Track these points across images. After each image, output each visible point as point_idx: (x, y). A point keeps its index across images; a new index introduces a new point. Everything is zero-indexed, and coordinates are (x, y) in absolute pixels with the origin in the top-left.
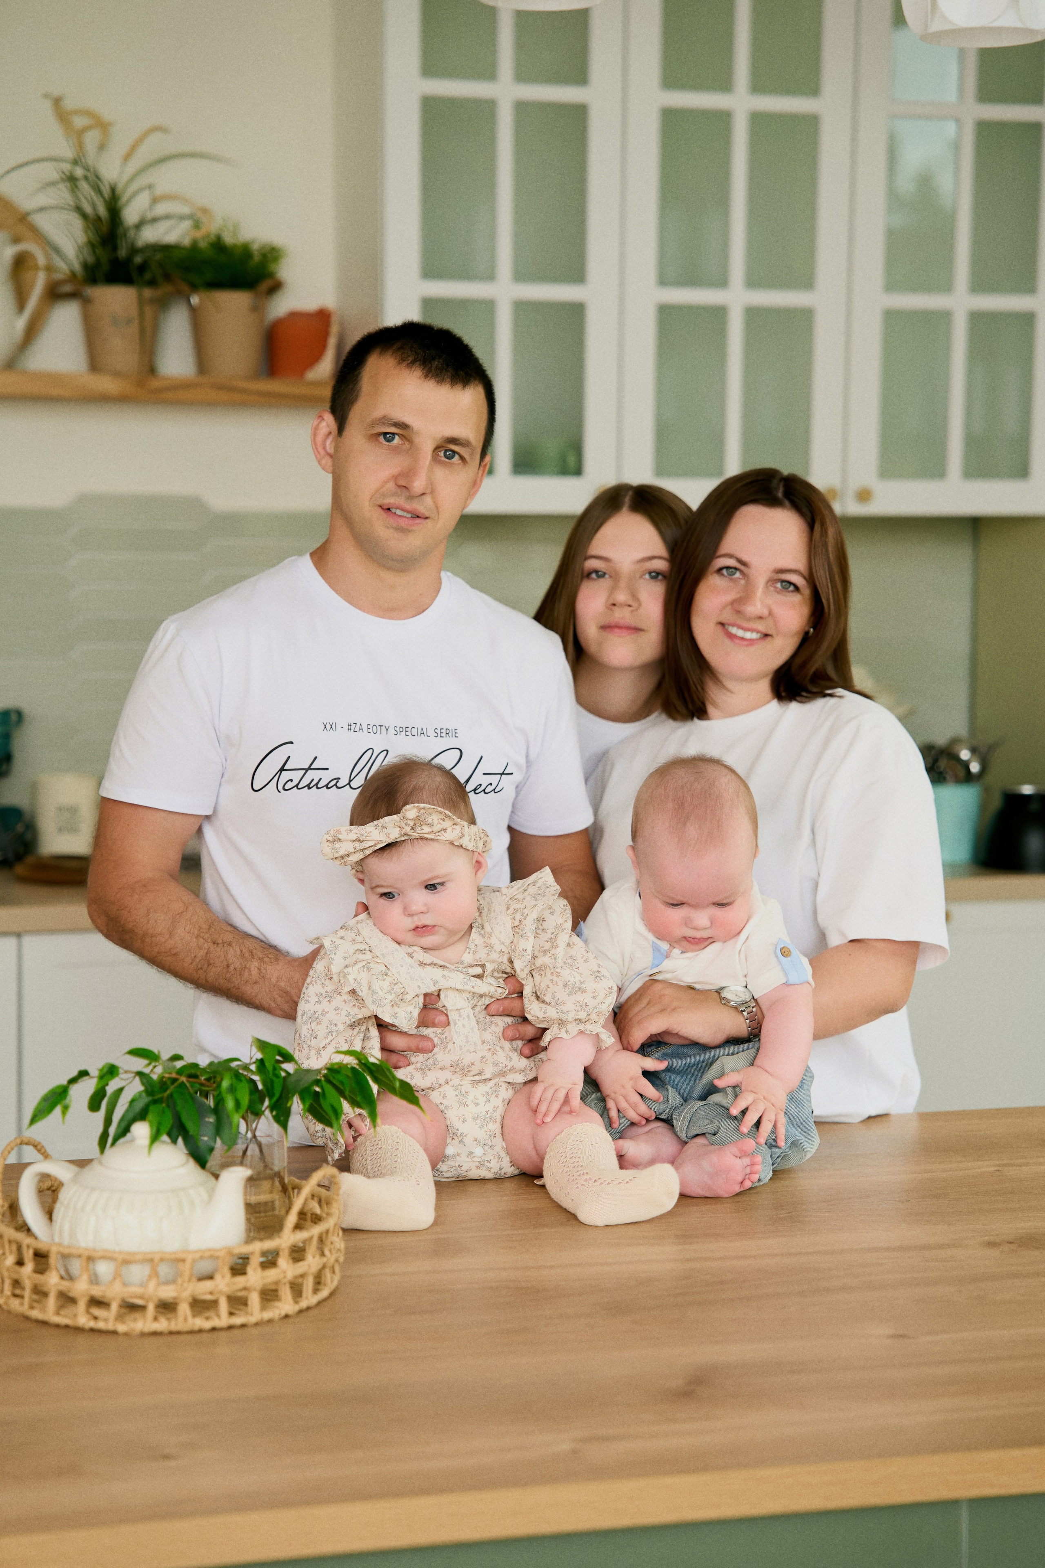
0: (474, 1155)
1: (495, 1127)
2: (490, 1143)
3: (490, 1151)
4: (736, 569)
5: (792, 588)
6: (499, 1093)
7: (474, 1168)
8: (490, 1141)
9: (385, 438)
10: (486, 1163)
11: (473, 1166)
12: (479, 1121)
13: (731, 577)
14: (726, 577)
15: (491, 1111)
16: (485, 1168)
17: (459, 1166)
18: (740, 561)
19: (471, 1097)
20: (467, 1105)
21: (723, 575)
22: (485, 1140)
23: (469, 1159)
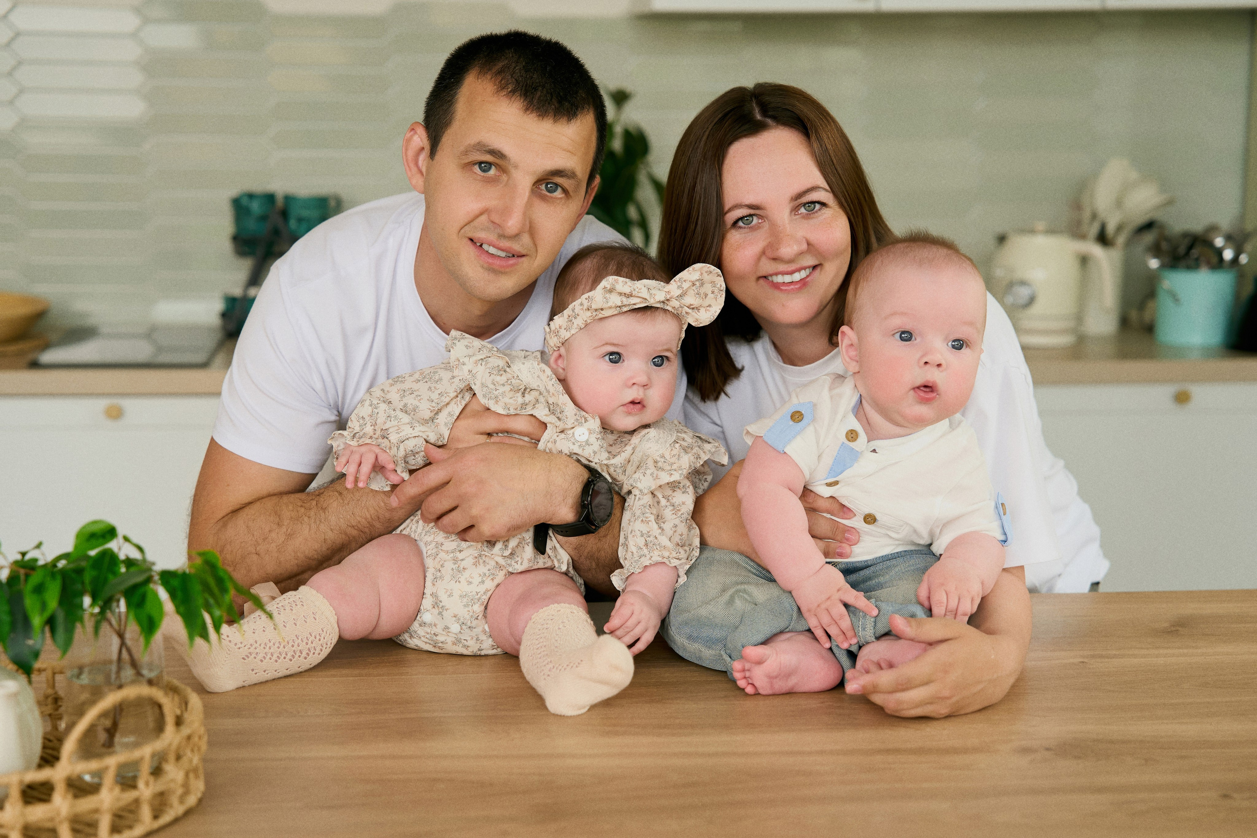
0: (449, 630)
1: (478, 609)
2: (469, 624)
3: (468, 631)
4: (751, 215)
5: (818, 206)
6: (496, 577)
7: (450, 643)
8: (470, 621)
9: (480, 168)
10: (463, 641)
11: (450, 640)
12: (465, 600)
13: (749, 226)
14: (745, 228)
15: (482, 592)
16: (461, 645)
17: (434, 634)
18: (750, 207)
19: (466, 574)
20: (459, 582)
21: (740, 227)
22: (465, 619)
23: (444, 633)
